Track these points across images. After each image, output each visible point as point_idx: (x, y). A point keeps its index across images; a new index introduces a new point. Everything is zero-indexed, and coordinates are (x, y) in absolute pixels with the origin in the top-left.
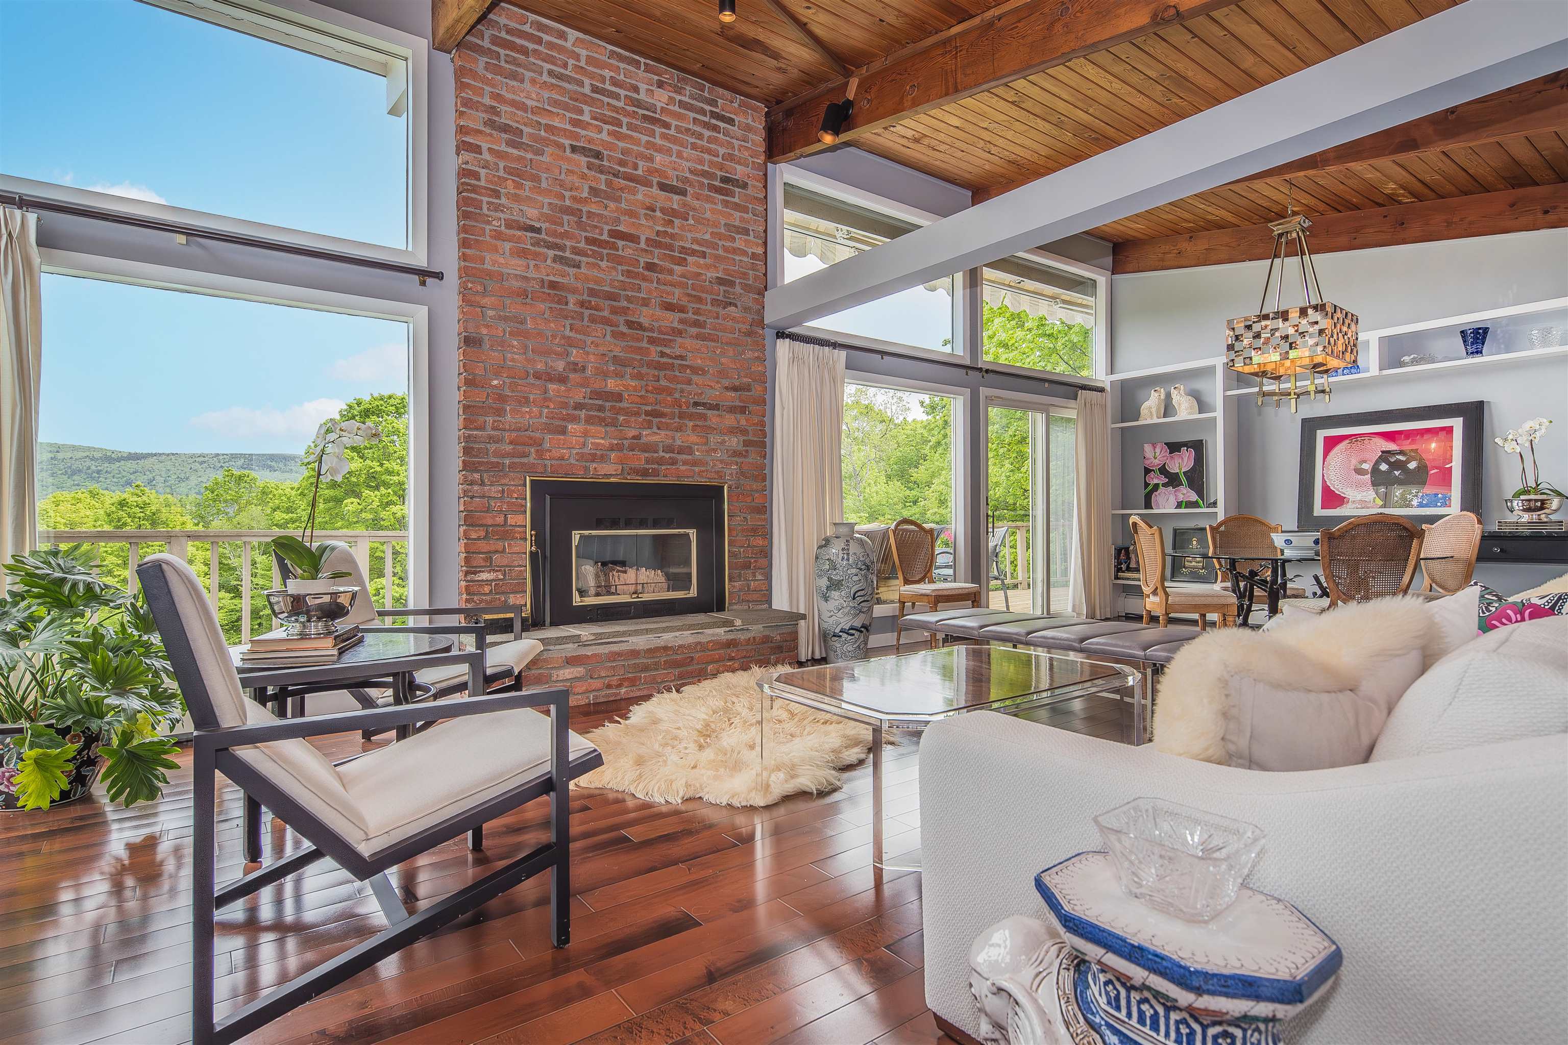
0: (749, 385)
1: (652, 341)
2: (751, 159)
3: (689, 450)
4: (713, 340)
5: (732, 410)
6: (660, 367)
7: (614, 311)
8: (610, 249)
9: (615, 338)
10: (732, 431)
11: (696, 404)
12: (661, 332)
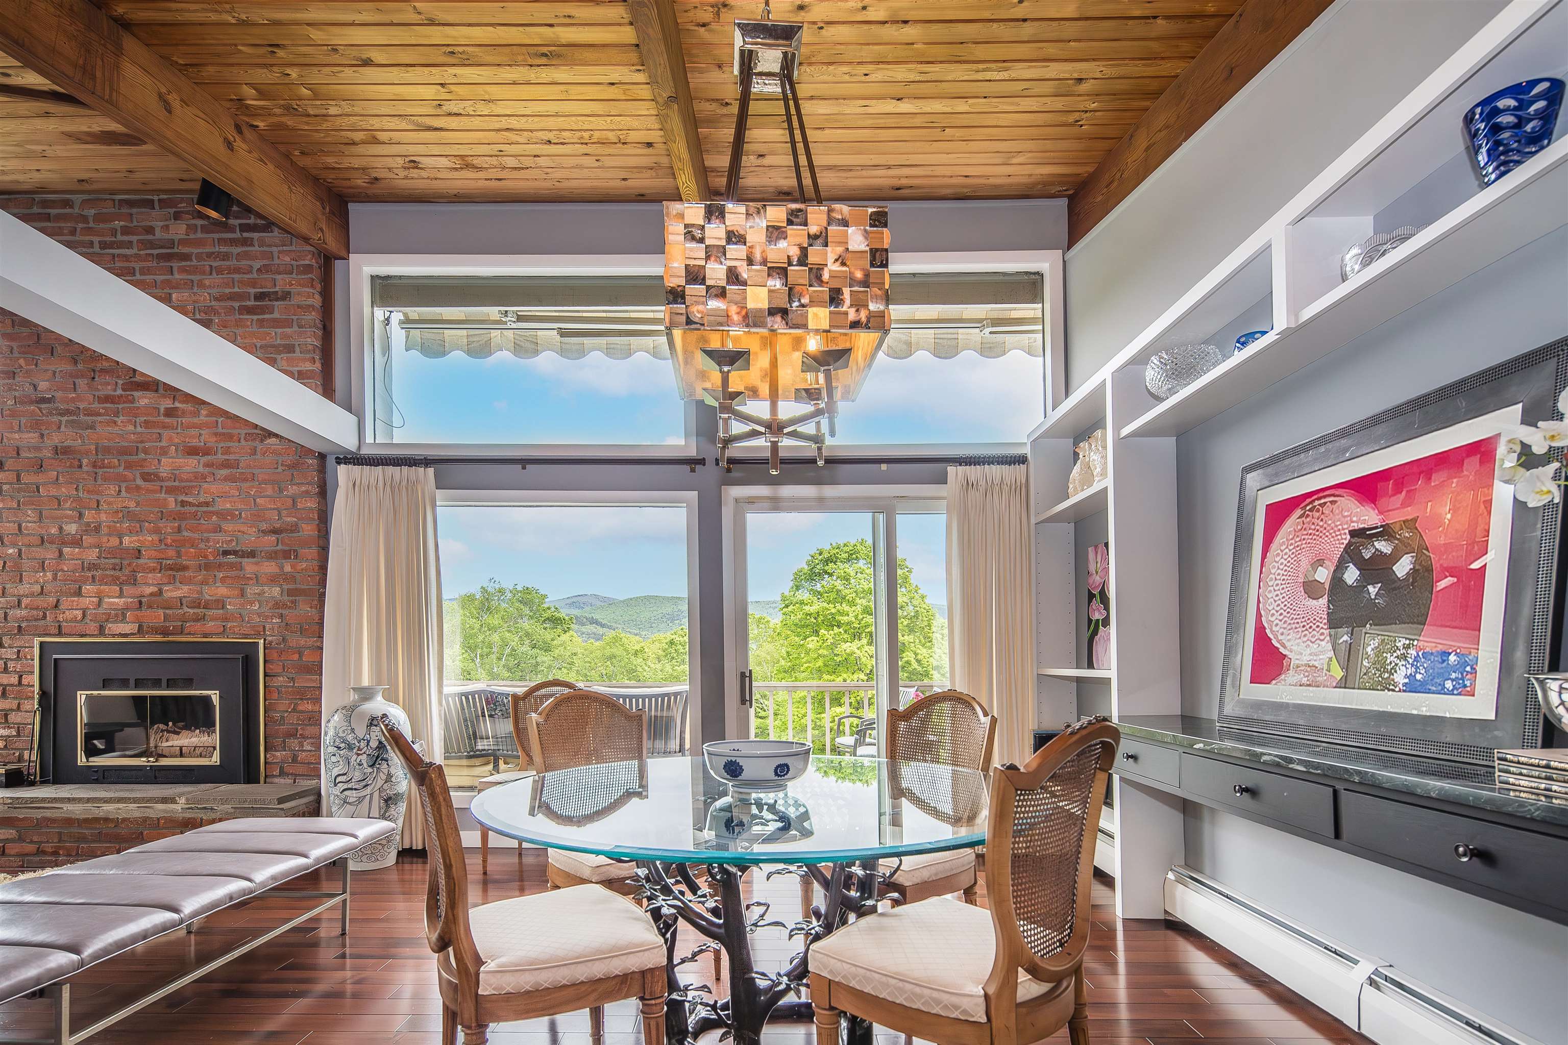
0: (296, 525)
1: (170, 491)
2: (294, 263)
3: (220, 603)
4: (245, 480)
5: (272, 556)
6: (181, 517)
7: (129, 466)
8: (124, 402)
9: (129, 493)
10: (273, 580)
11: (226, 553)
12: (181, 481)
